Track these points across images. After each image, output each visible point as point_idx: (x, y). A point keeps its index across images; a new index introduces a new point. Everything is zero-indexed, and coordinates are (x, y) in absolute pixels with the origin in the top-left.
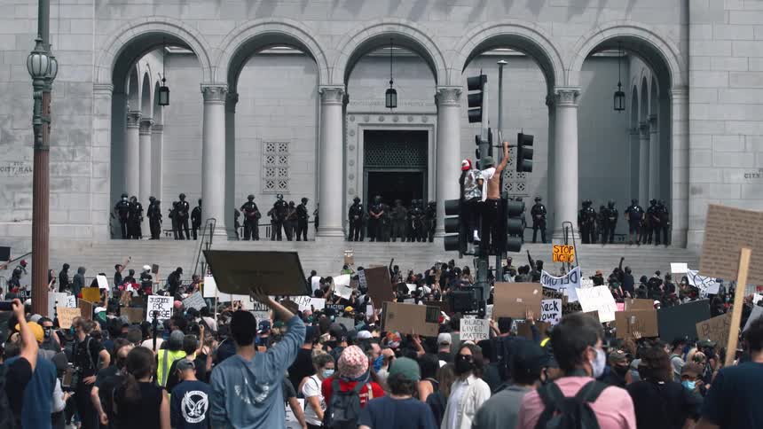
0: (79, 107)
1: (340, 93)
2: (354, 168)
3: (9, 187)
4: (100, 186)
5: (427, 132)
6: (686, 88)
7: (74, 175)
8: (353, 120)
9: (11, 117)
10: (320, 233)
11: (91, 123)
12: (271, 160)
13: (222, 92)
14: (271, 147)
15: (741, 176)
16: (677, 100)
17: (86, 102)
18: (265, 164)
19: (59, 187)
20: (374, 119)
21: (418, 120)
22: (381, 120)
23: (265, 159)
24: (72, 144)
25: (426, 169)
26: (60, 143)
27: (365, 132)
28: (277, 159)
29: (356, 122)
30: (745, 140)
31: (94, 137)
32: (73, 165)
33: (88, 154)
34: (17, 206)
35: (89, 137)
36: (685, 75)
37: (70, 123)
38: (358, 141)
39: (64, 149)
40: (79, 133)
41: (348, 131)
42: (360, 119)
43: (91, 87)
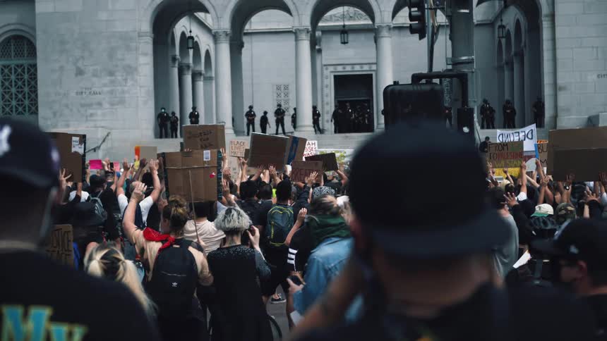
0: (128, 48)
1: (308, 32)
2: (329, 99)
3: (83, 105)
4: (145, 103)
5: (372, 75)
6: (552, 16)
7: (127, 95)
8: (327, 69)
9: (83, 58)
10: (298, 129)
11: (137, 59)
12: (279, 95)
13: (227, 35)
14: (278, 88)
15: (595, 77)
16: (546, 25)
17: (133, 45)
18: (275, 98)
19: (118, 104)
20: (340, 68)
21: (366, 68)
22: (344, 68)
23: (275, 95)
24: (124, 74)
25: (372, 97)
26: (117, 74)
27: (335, 76)
28: (283, 95)
29: (329, 70)
30: (597, 51)
31: (140, 69)
32: (126, 88)
33: (136, 81)
34: (89, 118)
35: (136, 69)
36: (551, 6)
37: (123, 60)
38: (330, 82)
39: (119, 78)
40: (129, 67)
41: (324, 76)
42: (331, 69)
43: (136, 34)
